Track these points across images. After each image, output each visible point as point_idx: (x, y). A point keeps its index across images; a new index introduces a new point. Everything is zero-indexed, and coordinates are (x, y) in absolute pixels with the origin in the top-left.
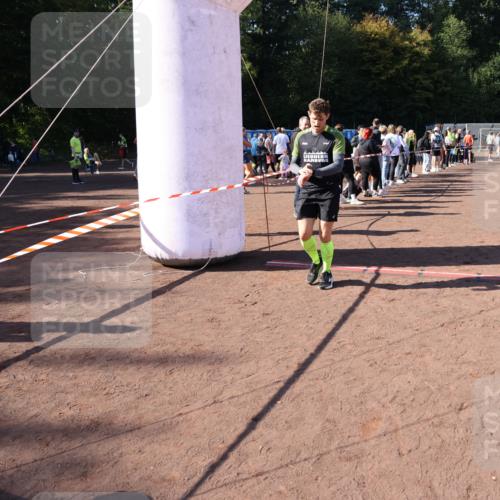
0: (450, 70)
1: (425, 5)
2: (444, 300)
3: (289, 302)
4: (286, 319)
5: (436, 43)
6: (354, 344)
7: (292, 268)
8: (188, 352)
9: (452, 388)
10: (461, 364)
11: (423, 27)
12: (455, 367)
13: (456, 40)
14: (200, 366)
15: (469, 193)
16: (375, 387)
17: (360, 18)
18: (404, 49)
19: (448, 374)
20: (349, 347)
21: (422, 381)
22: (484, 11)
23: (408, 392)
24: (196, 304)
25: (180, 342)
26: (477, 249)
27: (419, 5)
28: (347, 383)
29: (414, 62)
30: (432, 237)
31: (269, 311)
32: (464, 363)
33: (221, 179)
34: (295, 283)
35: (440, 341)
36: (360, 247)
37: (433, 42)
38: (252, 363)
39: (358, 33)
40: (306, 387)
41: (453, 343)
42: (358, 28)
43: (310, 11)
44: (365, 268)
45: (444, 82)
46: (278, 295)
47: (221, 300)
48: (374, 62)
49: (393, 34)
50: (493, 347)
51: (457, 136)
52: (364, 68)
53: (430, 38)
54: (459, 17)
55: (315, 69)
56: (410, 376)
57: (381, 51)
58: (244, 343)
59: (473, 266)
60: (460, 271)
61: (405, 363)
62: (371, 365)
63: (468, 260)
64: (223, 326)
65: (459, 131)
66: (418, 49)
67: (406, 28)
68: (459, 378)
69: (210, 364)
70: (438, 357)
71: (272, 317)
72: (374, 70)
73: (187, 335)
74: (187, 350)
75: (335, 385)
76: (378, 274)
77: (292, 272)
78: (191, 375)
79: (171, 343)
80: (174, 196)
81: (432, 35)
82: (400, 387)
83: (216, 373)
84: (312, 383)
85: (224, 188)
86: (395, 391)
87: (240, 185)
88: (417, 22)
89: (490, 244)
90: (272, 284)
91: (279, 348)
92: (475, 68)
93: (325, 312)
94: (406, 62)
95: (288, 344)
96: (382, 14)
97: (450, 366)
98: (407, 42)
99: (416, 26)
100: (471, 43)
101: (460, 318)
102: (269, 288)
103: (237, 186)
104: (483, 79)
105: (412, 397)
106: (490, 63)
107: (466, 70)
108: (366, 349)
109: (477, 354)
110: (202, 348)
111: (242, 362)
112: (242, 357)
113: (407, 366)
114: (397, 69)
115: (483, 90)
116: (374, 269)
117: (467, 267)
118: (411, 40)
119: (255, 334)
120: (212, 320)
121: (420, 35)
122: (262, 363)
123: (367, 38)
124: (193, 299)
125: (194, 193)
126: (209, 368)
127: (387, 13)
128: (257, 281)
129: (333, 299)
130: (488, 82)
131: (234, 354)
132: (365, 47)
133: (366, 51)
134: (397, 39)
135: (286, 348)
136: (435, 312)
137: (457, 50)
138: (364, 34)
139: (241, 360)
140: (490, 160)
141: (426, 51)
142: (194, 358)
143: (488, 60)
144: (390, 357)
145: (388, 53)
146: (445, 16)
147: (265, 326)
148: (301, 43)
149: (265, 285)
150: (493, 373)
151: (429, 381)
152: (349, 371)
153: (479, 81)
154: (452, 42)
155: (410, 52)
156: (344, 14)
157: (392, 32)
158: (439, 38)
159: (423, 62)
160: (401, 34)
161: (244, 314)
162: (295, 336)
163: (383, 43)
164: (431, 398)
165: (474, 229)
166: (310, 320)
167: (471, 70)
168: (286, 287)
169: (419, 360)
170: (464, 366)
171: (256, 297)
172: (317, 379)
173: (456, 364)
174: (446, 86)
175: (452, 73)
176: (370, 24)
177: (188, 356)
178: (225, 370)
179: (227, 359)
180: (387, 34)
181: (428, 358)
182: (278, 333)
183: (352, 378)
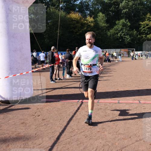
0: (101, 31)
1: (91, 9)
2: (108, 111)
3: (52, 114)
4: (51, 121)
5: (96, 22)
6: (78, 129)
7: (52, 102)
8: (15, 137)
9: (117, 144)
10: (118, 134)
11: (91, 17)
12: (117, 136)
13: (102, 21)
14: (20, 142)
15: (111, 73)
16: (88, 146)
17: (69, 13)
18: (85, 24)
19: (114, 139)
20: (76, 131)
21: (106, 142)
22: (111, 11)
23: (101, 147)
24: (16, 117)
25: (11, 133)
26: (116, 92)
27: (89, 9)
28: (78, 145)
29: (88, 28)
30: (100, 89)
31: (45, 118)
32: (119, 134)
33: (24, 69)
34: (53, 107)
35: (109, 126)
36: (75, 93)
37: (94, 21)
38: (40, 139)
39: (68, 18)
40: (62, 148)
41: (114, 127)
42: (68, 16)
43: (52, 10)
44: (78, 100)
45: (99, 35)
46: (47, 112)
47: (26, 115)
48: (75, 28)
49: (81, 19)
50: (129, 128)
51: (104, 53)
52: (71, 30)
53: (93, 20)
54: (103, 13)
55: (54, 31)
56: (100, 141)
57: (77, 25)
58: (36, 132)
59: (116, 98)
60: (112, 100)
61: (98, 136)
62: (86, 137)
63: (114, 96)
64: (28, 125)
65: (105, 52)
66: (89, 24)
67: (85, 16)
68: (119, 140)
69: (24, 141)
70: (110, 132)
71: (46, 121)
72: (75, 31)
73: (14, 130)
74: (14, 136)
75: (73, 146)
76: (82, 103)
77: (52, 103)
78: (16, 146)
79: (7, 133)
80: (6, 77)
81: (94, 19)
82: (98, 145)
83: (27, 144)
84: (64, 146)
85: (25, 73)
86: (96, 146)
87: (31, 72)
88: (89, 14)
89: (121, 90)
90: (44, 108)
91: (50, 133)
92: (109, 30)
93: (66, 117)
94: (86, 28)
95: (53, 131)
96: (77, 11)
97: (115, 136)
98: (86, 21)
99: (88, 16)
100: (107, 22)
101: (115, 117)
102: (44, 109)
103: (30, 72)
104: (111, 34)
105: (103, 149)
106: (113, 28)
107: (106, 31)
108: (83, 131)
109: (123, 130)
110: (20, 135)
111: (36, 139)
112: (36, 137)
113: (99, 137)
114: (82, 31)
115: (111, 38)
116: (81, 100)
117: (114, 99)
118: (87, 21)
119: (40, 128)
120: (23, 123)
121: (90, 19)
122: (44, 139)
123: (72, 20)
124: (15, 115)
125: (14, 76)
126: (23, 142)
127: (78, 11)
128: (39, 107)
129: (68, 113)
130: (113, 35)
131: (33, 136)
132: (71, 23)
133: (72, 24)
134: (82, 20)
135: (53, 132)
136: (106, 115)
137: (103, 24)
138: (70, 18)
139: (36, 138)
140: (117, 62)
141: (92, 25)
142: (17, 139)
143: (113, 27)
144: (92, 133)
145: (79, 25)
146: (98, 13)
147: (44, 124)
148: (49, 21)
149: (42, 109)
150: (130, 137)
151: (108, 142)
152: (78, 140)
153: (110, 34)
154: (101, 21)
155: (87, 25)
156: (64, 11)
157: (80, 18)
158: (96, 20)
159: (91, 28)
160: (83, 19)
161: (35, 120)
162: (56, 127)
163: (77, 21)
164: (110, 149)
165: (115, 85)
166: (61, 121)
167: (107, 31)
168: (50, 109)
169: (103, 134)
170: (119, 135)
171: (39, 113)
172: (66, 144)
173: (116, 135)
174: (99, 36)
175: (101, 32)
176: (73, 15)
177: (15, 138)
178: (30, 143)
179: (30, 138)
180: (79, 18)
181: (106, 133)
182: (49, 127)
183: (79, 143)
